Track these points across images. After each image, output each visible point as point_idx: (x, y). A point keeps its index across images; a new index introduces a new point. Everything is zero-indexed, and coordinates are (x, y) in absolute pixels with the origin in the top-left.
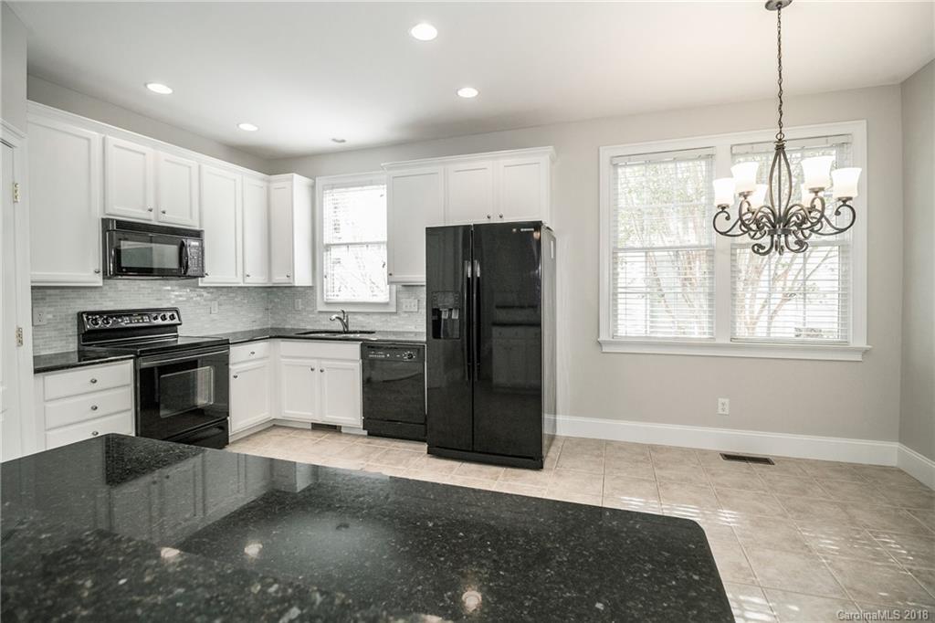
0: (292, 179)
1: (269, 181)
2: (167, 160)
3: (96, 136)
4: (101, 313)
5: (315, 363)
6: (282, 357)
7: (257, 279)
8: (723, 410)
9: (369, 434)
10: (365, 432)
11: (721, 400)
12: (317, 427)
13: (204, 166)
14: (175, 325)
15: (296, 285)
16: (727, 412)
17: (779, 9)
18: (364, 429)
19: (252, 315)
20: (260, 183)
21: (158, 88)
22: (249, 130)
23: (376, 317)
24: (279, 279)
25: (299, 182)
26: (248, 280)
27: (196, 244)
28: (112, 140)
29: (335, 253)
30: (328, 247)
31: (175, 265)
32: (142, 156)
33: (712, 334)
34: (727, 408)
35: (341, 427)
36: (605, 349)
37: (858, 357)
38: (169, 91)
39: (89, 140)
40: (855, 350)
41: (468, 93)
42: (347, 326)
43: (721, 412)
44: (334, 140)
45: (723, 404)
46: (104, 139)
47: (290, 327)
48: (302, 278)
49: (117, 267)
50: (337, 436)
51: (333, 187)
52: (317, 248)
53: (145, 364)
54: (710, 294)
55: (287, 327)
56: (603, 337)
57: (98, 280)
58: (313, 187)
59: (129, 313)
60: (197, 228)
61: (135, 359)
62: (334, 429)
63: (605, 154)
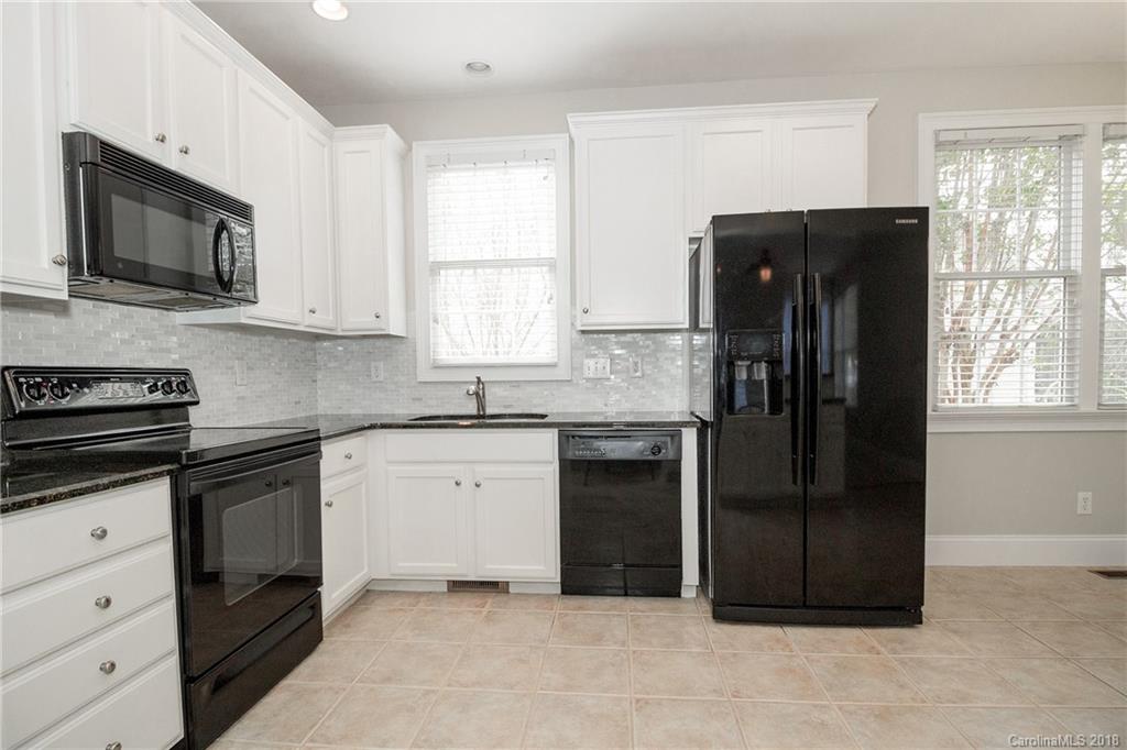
0: (381, 136)
1: (334, 139)
4: (46, 372)
8: (1084, 508)
11: (1081, 495)
12: (457, 586)
14: (184, 405)
15: (391, 333)
16: (1089, 511)
23: (532, 389)
24: (358, 321)
27: (244, 231)
29: (448, 278)
30: (436, 268)
33: (1071, 399)
34: (1089, 504)
35: (507, 583)
42: (483, 407)
43: (1081, 511)
45: (1084, 500)
47: (360, 412)
55: (353, 412)
57: (56, 283)
58: (406, 154)
59: (103, 375)
60: (244, 200)
61: (176, 474)
62: (495, 587)
63: (926, 126)
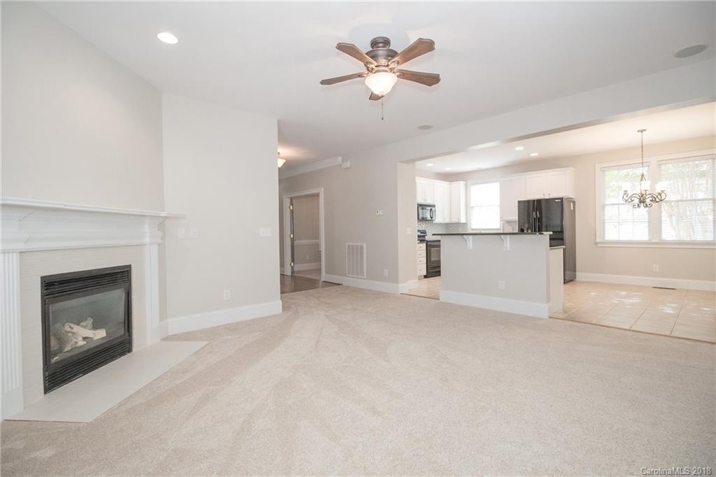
0: (459, 183)
1: (451, 184)
11: (655, 266)
15: (459, 222)
16: (657, 271)
24: (454, 220)
25: (461, 184)
26: (445, 221)
27: (434, 210)
29: (475, 210)
31: (429, 216)
34: (657, 268)
36: (599, 245)
43: (654, 271)
48: (463, 221)
52: (468, 208)
56: (598, 240)
60: (434, 204)
61: (426, 243)
63: (598, 167)
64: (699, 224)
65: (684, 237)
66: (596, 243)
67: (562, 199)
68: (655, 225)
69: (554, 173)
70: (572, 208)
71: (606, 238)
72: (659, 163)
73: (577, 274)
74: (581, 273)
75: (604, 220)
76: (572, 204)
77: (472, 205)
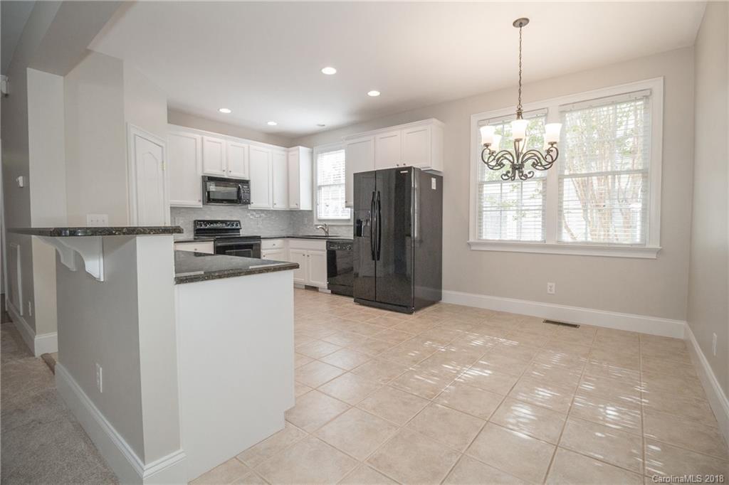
0: (299, 150)
1: (288, 152)
2: (232, 145)
3: (198, 137)
4: (204, 221)
5: (305, 252)
6: (292, 248)
7: (280, 206)
8: (551, 290)
9: (333, 293)
10: (330, 291)
11: (550, 284)
12: (308, 287)
13: (251, 146)
14: (239, 229)
15: (301, 209)
16: (553, 292)
17: (521, 27)
18: (329, 288)
19: (281, 226)
20: (284, 153)
21: (225, 111)
22: (272, 124)
23: (344, 228)
24: (293, 206)
25: (303, 151)
26: (275, 206)
27: (246, 187)
28: (206, 138)
29: (324, 190)
30: (320, 187)
31: (235, 198)
32: (219, 145)
34: (553, 289)
35: (318, 287)
36: (473, 248)
37: (654, 256)
38: (229, 111)
39: (196, 139)
40: (650, 250)
41: (374, 94)
42: (327, 232)
43: (549, 292)
44: (319, 125)
45: (551, 287)
46: (202, 138)
48: (305, 205)
49: (209, 199)
50: (316, 293)
51: (322, 152)
52: (314, 189)
53: (219, 244)
54: (543, 211)
56: (471, 240)
57: (200, 205)
58: (312, 153)
59: (216, 222)
60: (248, 179)
61: (214, 241)
62: (315, 289)
63: (474, 120)
64: (620, 216)
65: (600, 237)
66: (469, 244)
67: (409, 169)
68: (552, 214)
69: (409, 130)
70: (434, 187)
71: (484, 237)
72: (563, 108)
73: (444, 292)
74: (448, 292)
75: (481, 207)
76: (434, 180)
77: (319, 184)
